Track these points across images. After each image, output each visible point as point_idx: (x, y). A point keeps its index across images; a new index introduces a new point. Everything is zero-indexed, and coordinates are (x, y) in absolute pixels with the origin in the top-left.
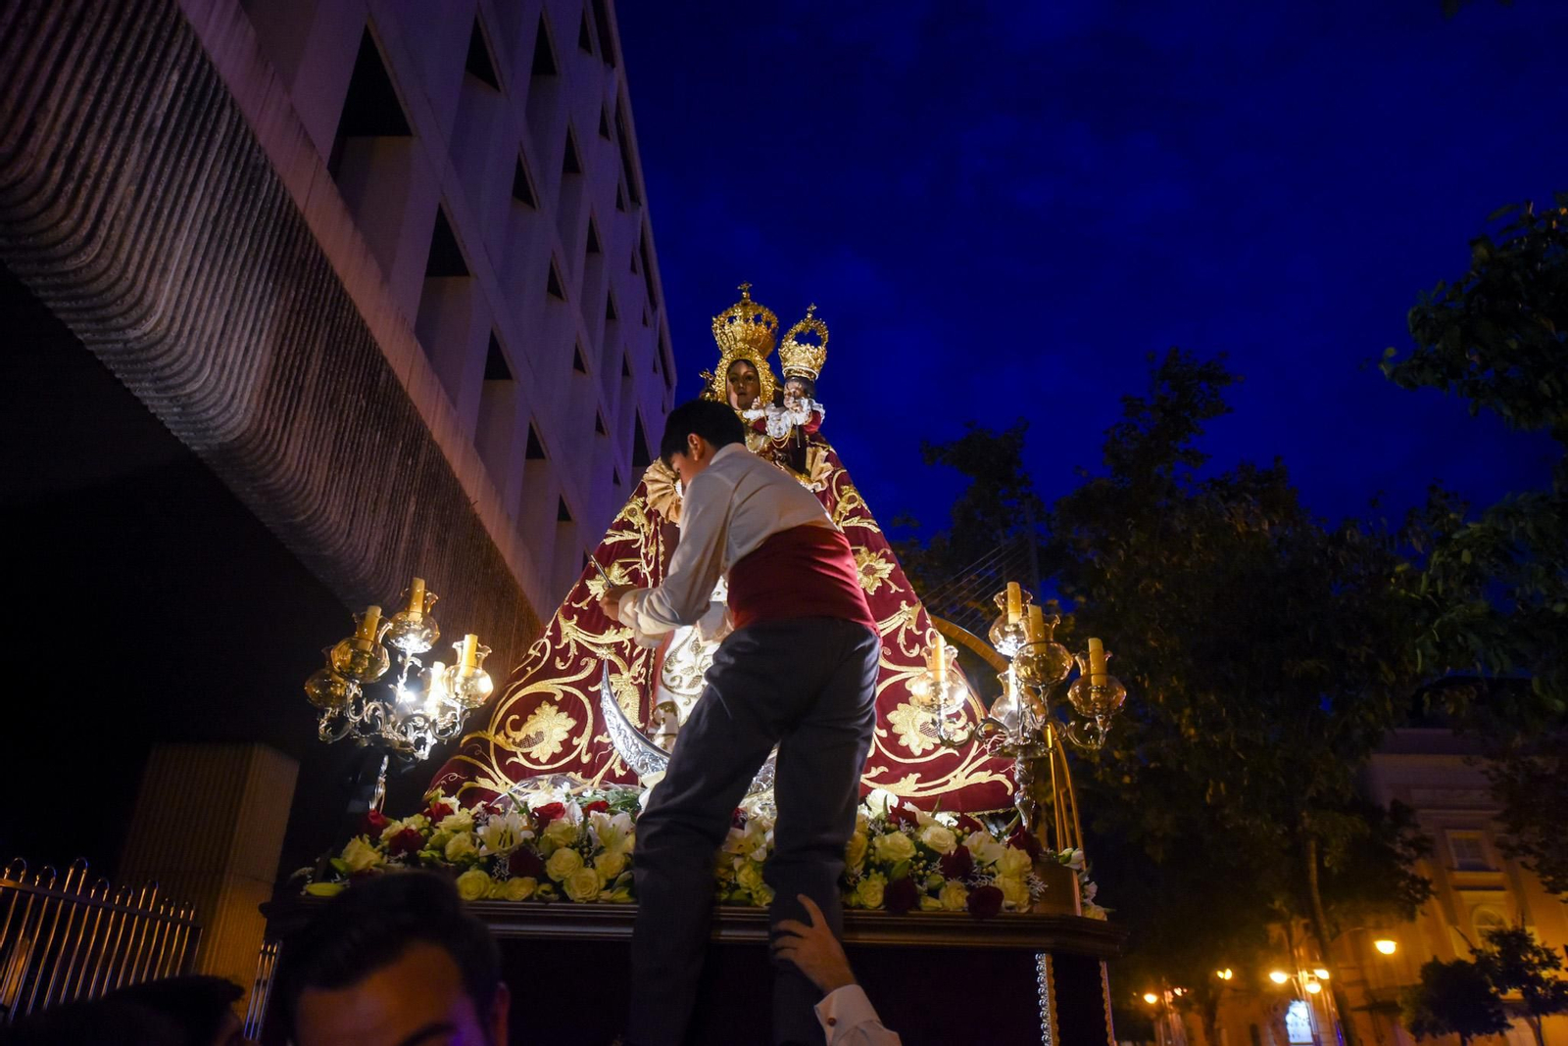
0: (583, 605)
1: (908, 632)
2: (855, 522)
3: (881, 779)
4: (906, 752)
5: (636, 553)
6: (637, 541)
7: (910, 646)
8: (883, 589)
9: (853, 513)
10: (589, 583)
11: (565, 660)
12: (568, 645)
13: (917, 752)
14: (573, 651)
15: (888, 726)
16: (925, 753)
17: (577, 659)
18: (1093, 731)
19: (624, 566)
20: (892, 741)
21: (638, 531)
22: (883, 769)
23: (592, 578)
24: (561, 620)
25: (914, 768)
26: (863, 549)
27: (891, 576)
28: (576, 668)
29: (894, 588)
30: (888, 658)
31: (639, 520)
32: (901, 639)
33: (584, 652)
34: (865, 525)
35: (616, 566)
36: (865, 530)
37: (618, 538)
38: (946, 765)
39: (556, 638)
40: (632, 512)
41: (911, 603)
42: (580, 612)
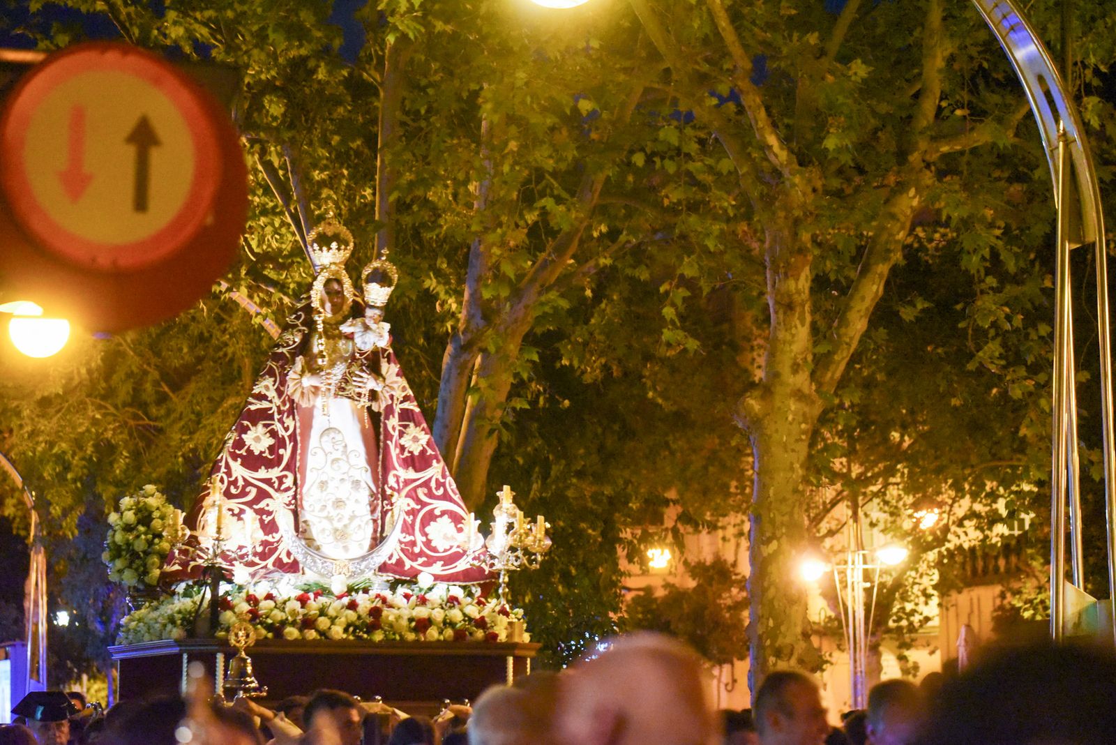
0: (243, 452)
1: (437, 480)
2: (406, 405)
3: (424, 564)
4: (435, 550)
5: (271, 417)
6: (271, 409)
7: (437, 489)
8: (423, 452)
9: (406, 399)
10: (244, 436)
11: (237, 487)
12: (236, 479)
13: (441, 549)
14: (241, 483)
15: (426, 535)
16: (445, 551)
17: (244, 487)
18: (535, 560)
19: (266, 426)
20: (428, 543)
21: (271, 402)
22: (424, 559)
23: (246, 433)
24: (230, 460)
25: (440, 559)
26: (412, 425)
27: (428, 444)
28: (243, 494)
29: (430, 452)
30: (425, 494)
31: (272, 394)
32: (433, 484)
33: (247, 483)
34: (411, 407)
35: (260, 426)
36: (412, 411)
37: (258, 406)
38: (456, 557)
39: (229, 474)
40: (267, 388)
41: (438, 461)
42: (241, 456)
